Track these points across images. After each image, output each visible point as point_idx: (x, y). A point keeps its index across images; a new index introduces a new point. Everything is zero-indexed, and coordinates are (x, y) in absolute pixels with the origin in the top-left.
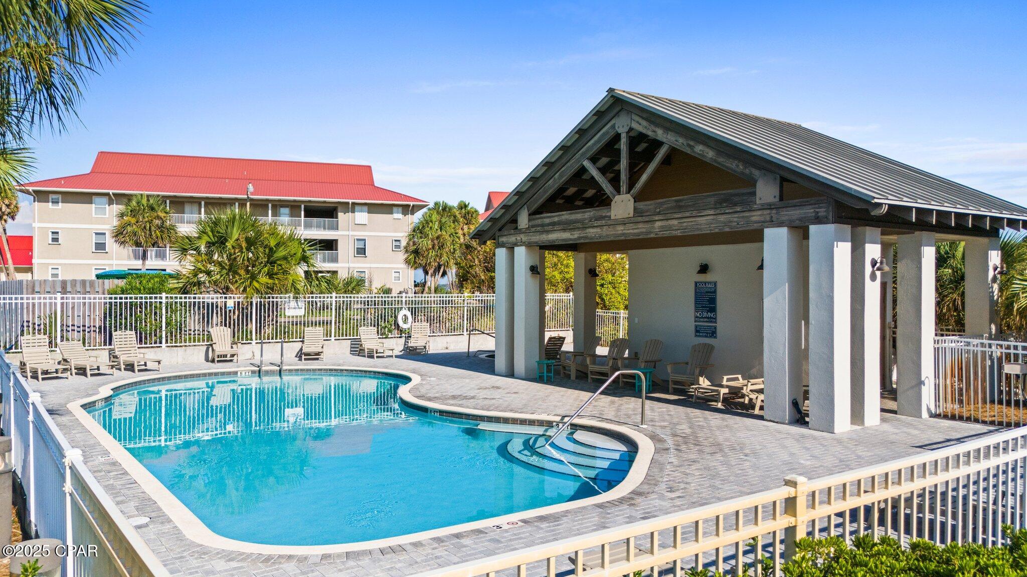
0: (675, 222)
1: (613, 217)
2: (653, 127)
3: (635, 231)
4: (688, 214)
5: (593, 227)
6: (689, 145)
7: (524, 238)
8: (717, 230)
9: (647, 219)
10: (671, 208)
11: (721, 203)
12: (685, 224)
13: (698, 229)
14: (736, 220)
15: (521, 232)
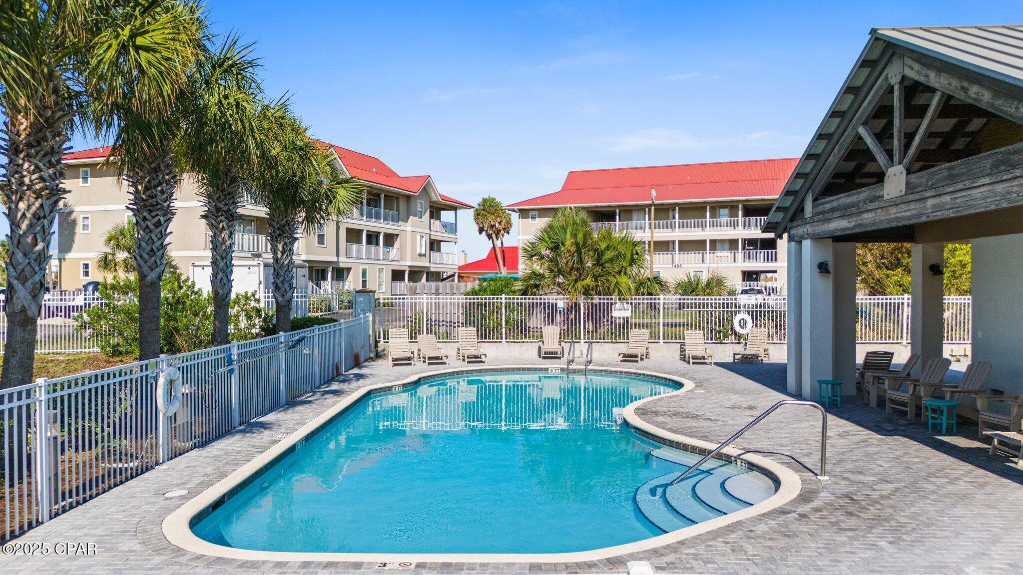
0: (947, 198)
1: (886, 197)
2: (925, 71)
3: (908, 214)
4: (960, 186)
5: (868, 211)
6: (963, 88)
7: (809, 229)
8: (993, 207)
9: (917, 196)
10: (944, 179)
11: (997, 166)
12: (958, 200)
13: (972, 207)
14: (1015, 189)
15: (806, 222)
